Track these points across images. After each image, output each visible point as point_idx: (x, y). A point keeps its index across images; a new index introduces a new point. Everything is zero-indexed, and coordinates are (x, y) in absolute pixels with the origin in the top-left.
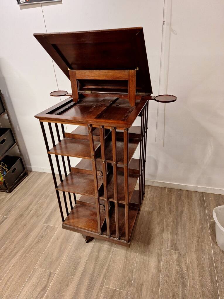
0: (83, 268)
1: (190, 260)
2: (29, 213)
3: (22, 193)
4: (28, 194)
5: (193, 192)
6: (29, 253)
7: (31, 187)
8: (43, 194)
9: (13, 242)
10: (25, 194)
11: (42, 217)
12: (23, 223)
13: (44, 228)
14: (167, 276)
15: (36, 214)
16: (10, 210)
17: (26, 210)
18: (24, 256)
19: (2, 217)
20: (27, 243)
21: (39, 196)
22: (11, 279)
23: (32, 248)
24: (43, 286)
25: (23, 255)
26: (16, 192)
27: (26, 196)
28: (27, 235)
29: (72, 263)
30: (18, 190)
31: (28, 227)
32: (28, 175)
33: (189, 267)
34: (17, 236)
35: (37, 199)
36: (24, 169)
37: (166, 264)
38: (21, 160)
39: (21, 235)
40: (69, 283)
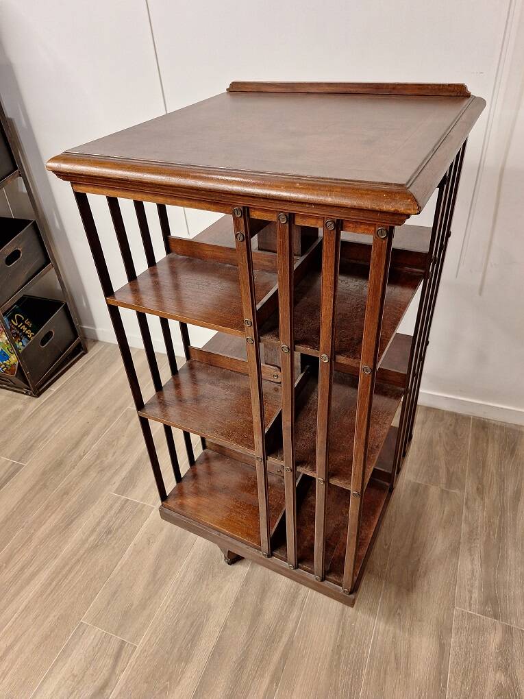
0: (214, 642)
2: (81, 458)
3: (68, 400)
4: (82, 404)
6: (70, 577)
7: (92, 386)
8: (121, 408)
9: (30, 539)
10: (74, 403)
11: (112, 472)
12: (61, 486)
13: (117, 505)
14: (466, 698)
15: (98, 462)
16: (32, 446)
17: (73, 448)
18: (54, 583)
19: (10, 464)
20: (67, 548)
21: (109, 413)
22: (16, 648)
23: (78, 561)
24: (99, 683)
25: (52, 580)
26: (53, 395)
27: (77, 410)
28: (69, 522)
29: (182, 622)
30: (59, 389)
31: (74, 499)
32: (86, 352)
34: (41, 523)
35: (104, 420)
36: (76, 336)
37: (465, 660)
38: (66, 310)
39: (53, 520)
40: (171, 683)
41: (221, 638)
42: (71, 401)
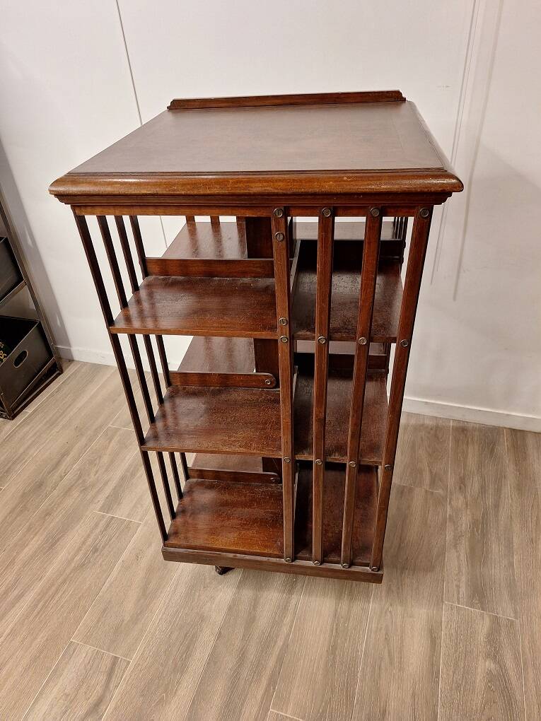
0: (209, 651)
1: (527, 642)
2: (62, 478)
3: (44, 423)
4: (60, 425)
5: (529, 435)
6: (57, 598)
7: (70, 405)
8: (101, 427)
9: (13, 562)
10: (52, 423)
11: (95, 490)
12: (43, 507)
13: (103, 523)
14: (458, 687)
15: (80, 481)
16: (9, 468)
17: (54, 469)
18: (41, 605)
20: (51, 570)
21: (89, 432)
22: (4, 672)
23: (64, 581)
24: (92, 700)
25: (39, 601)
26: (29, 417)
27: (56, 430)
28: (52, 544)
30: (35, 411)
31: (57, 520)
32: (62, 372)
33: (525, 664)
34: (24, 546)
35: (84, 440)
36: (51, 355)
37: (456, 651)
38: (40, 329)
39: (35, 542)
40: (167, 696)
41: (215, 647)
42: (47, 422)
